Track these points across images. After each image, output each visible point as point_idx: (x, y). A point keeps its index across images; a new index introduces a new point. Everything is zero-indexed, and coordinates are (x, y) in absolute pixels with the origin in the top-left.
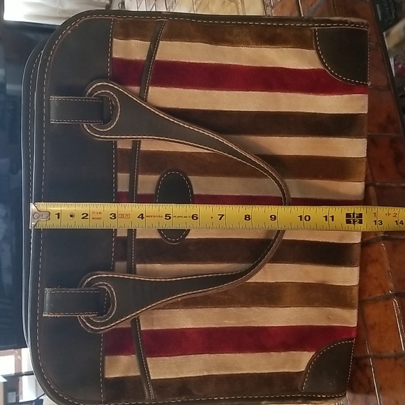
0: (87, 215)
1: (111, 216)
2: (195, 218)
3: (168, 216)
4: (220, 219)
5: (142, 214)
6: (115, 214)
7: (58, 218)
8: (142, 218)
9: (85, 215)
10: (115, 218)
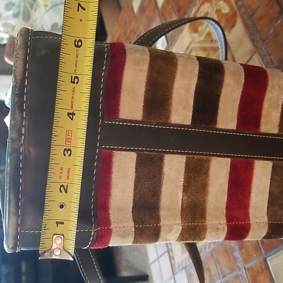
0: (62, 186)
1: (67, 155)
2: (80, 44)
3: (75, 80)
4: (84, 9)
5: (69, 114)
6: (65, 150)
7: (63, 223)
8: (73, 114)
9: (62, 188)
10: (70, 150)
